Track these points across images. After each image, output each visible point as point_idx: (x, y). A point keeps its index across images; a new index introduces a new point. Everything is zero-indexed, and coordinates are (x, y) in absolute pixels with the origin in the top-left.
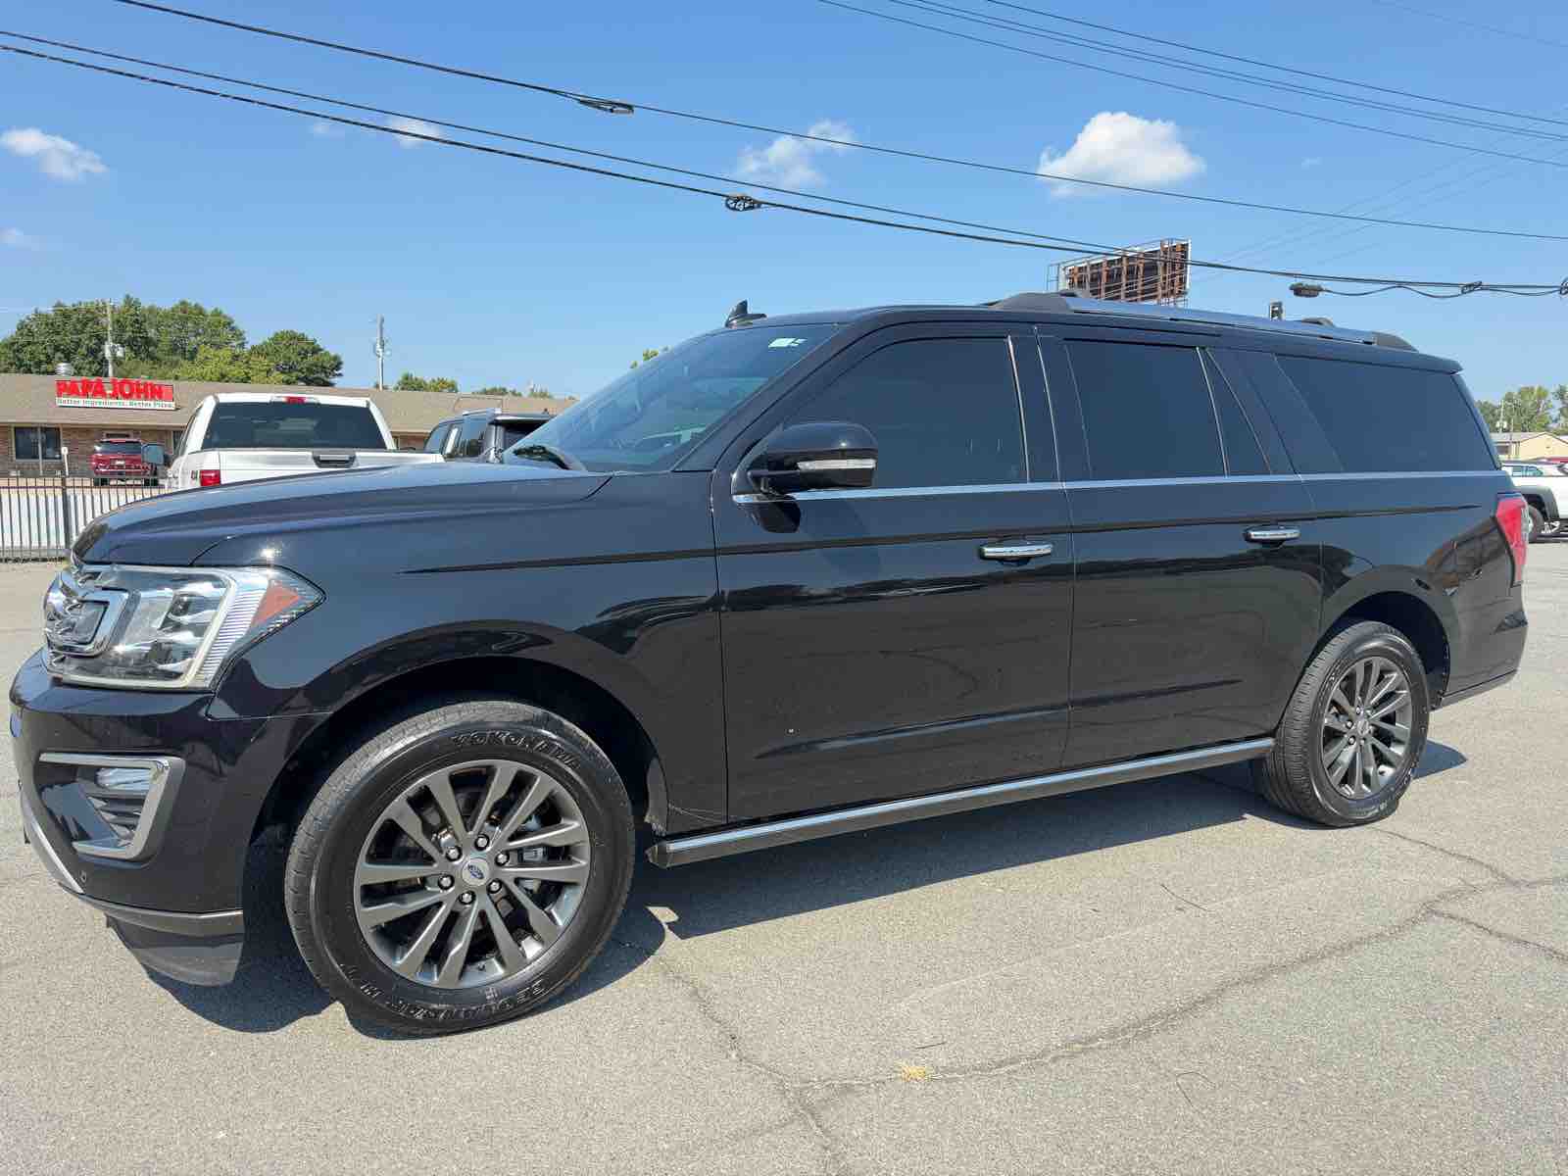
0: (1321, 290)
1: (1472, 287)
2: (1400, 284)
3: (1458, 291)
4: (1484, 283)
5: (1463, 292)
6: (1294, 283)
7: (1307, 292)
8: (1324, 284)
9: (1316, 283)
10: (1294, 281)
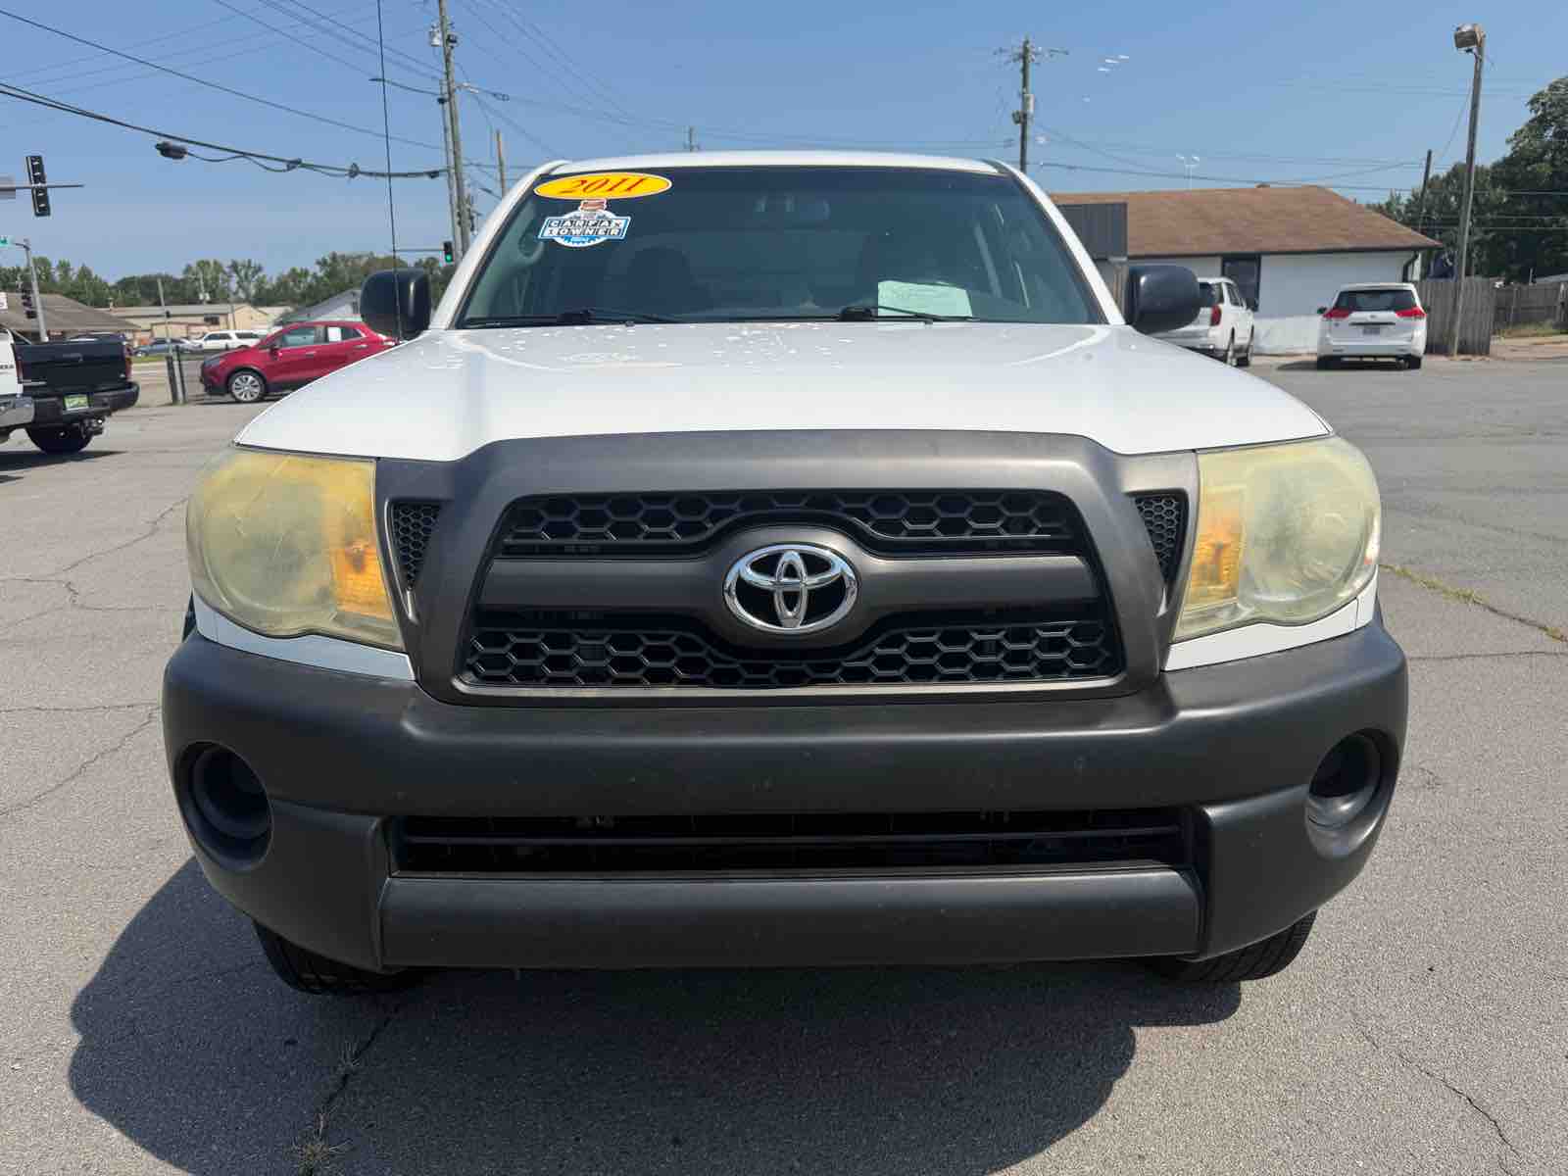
0: (185, 153)
1: (294, 164)
2: (244, 155)
3: (284, 166)
4: (303, 162)
5: (288, 166)
6: (160, 142)
7: (174, 154)
8: (189, 148)
9: (179, 144)
10: (161, 140)
